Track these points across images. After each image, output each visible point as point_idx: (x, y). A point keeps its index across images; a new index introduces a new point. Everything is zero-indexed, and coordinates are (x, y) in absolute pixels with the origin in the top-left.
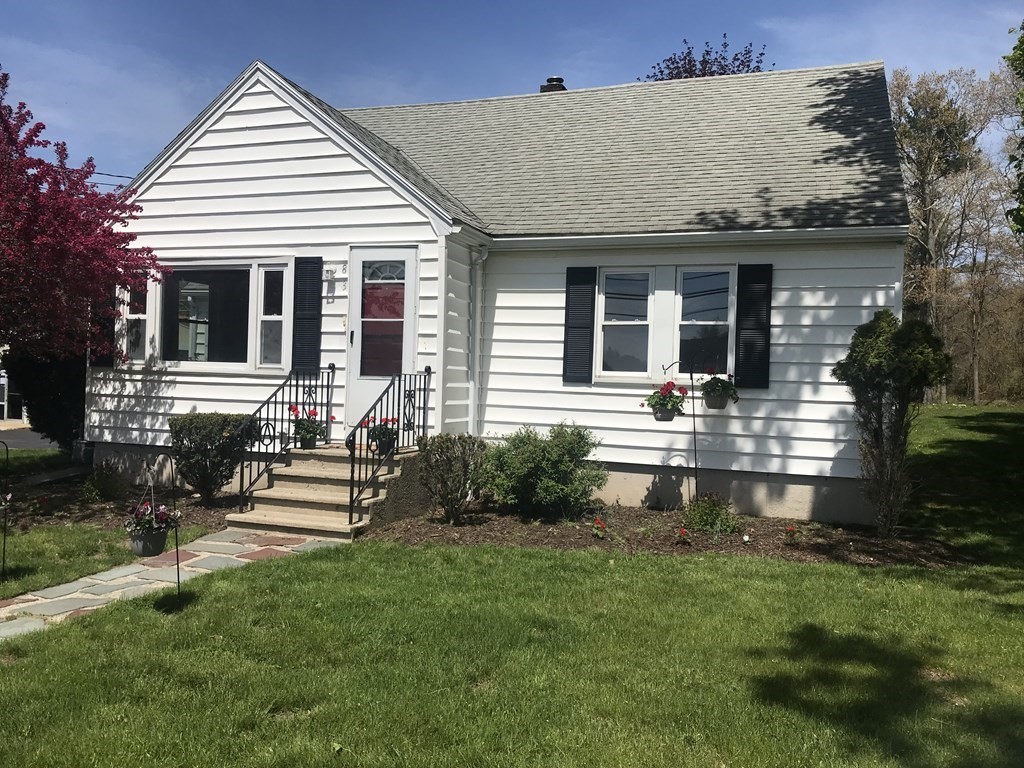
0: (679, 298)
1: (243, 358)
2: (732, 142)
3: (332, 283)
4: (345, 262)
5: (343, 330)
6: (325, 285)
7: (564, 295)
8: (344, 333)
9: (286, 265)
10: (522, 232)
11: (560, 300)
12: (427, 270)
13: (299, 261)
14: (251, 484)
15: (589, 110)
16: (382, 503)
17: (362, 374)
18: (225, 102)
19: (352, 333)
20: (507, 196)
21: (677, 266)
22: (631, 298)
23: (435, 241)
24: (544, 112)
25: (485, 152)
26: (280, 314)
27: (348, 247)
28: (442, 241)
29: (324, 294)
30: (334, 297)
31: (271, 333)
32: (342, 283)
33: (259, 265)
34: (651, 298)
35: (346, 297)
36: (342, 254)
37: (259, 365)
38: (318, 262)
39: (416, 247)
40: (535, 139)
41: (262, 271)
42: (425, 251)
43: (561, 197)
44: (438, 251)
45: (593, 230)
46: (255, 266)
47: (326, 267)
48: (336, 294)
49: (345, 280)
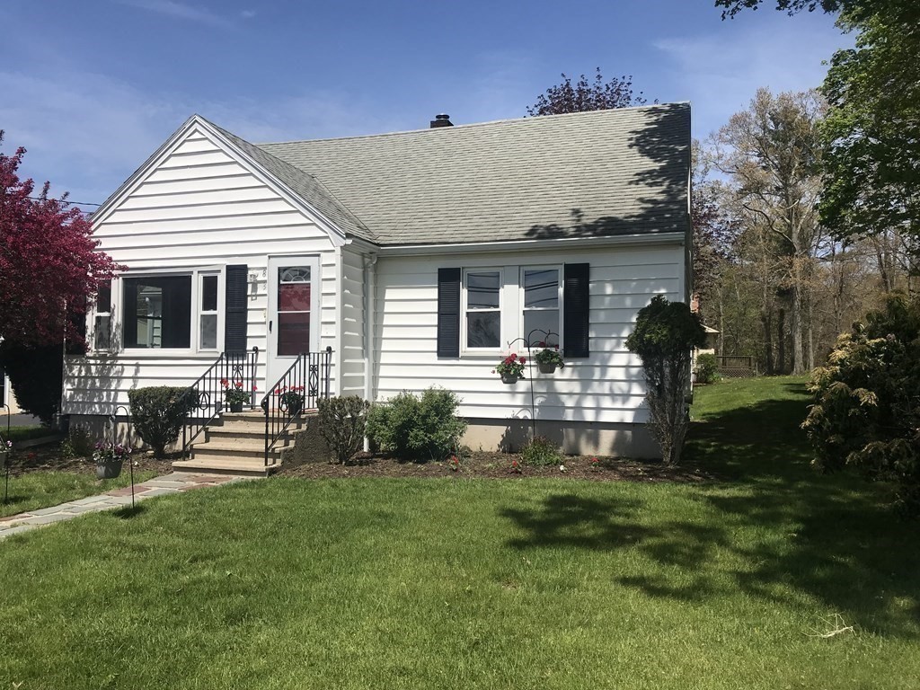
0: (522, 290)
1: (187, 345)
2: (568, 168)
3: (255, 284)
4: (265, 268)
5: (264, 321)
6: (250, 286)
7: (437, 290)
8: (264, 323)
9: (219, 271)
10: (403, 242)
11: (434, 293)
12: (327, 273)
13: (229, 268)
14: (192, 439)
15: (464, 143)
16: (291, 450)
17: (279, 354)
18: (171, 147)
19: (271, 322)
20: (394, 214)
21: (520, 266)
22: (487, 291)
23: (333, 251)
24: (430, 144)
25: (380, 178)
26: (216, 309)
27: (267, 257)
28: (338, 251)
29: (249, 293)
30: (257, 296)
31: (209, 324)
32: (263, 285)
33: (199, 272)
34: (501, 291)
35: (265, 295)
36: (263, 262)
37: (199, 350)
38: (244, 269)
39: (319, 255)
40: (420, 167)
41: (201, 276)
42: (326, 258)
43: (435, 214)
44: (335, 258)
45: (456, 240)
46: (195, 273)
47: (250, 273)
48: (258, 293)
49: (265, 282)
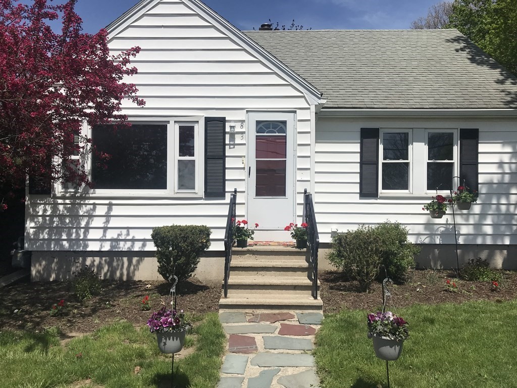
0: (427, 147)
1: (163, 186)
3: (232, 135)
4: (243, 121)
5: (242, 166)
6: (227, 136)
7: (359, 145)
8: (244, 168)
9: (197, 122)
11: (357, 147)
12: (302, 127)
13: (208, 120)
17: (257, 195)
18: (144, 7)
19: (249, 168)
21: (425, 129)
22: (399, 147)
23: (309, 108)
26: (193, 155)
27: (245, 111)
28: (313, 109)
29: (227, 142)
30: (235, 145)
31: (186, 171)
32: (240, 135)
33: (175, 122)
34: (410, 147)
35: (245, 144)
36: (242, 116)
37: (176, 190)
38: (223, 120)
39: (295, 112)
41: (177, 126)
42: (301, 115)
44: (310, 115)
46: (172, 122)
47: (228, 125)
48: (236, 142)
49: (243, 133)
